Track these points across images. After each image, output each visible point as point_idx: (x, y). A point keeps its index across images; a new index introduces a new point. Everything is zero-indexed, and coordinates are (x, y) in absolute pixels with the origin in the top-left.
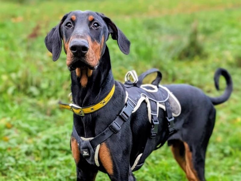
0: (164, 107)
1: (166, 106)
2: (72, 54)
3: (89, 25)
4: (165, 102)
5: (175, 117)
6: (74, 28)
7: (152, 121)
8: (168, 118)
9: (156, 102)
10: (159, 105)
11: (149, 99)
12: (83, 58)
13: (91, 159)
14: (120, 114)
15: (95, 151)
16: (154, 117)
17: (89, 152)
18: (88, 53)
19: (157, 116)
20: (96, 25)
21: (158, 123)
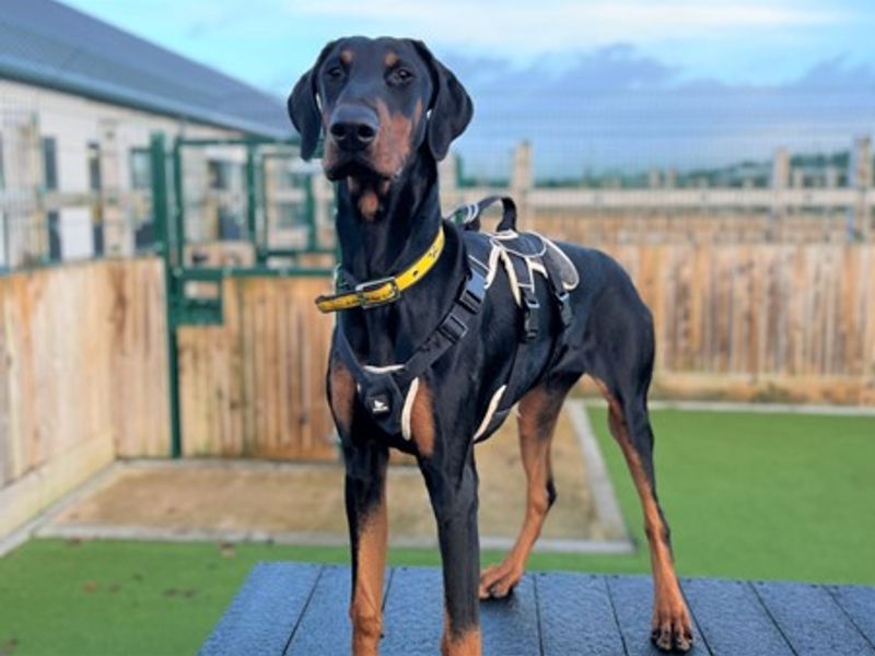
0: (542, 269)
1: (545, 265)
2: (335, 144)
3: (386, 76)
4: (542, 258)
5: (570, 292)
6: (346, 81)
7: (522, 300)
8: (557, 294)
9: (523, 259)
10: (533, 266)
11: (508, 253)
12: (361, 155)
13: (389, 420)
14: (461, 299)
15: (405, 396)
16: (527, 293)
17: (390, 403)
18: (374, 144)
19: (533, 290)
20: (403, 73)
21: (537, 306)
